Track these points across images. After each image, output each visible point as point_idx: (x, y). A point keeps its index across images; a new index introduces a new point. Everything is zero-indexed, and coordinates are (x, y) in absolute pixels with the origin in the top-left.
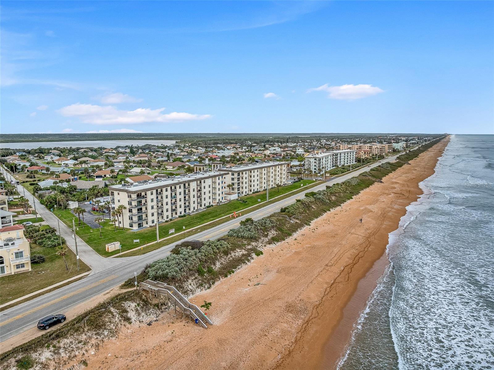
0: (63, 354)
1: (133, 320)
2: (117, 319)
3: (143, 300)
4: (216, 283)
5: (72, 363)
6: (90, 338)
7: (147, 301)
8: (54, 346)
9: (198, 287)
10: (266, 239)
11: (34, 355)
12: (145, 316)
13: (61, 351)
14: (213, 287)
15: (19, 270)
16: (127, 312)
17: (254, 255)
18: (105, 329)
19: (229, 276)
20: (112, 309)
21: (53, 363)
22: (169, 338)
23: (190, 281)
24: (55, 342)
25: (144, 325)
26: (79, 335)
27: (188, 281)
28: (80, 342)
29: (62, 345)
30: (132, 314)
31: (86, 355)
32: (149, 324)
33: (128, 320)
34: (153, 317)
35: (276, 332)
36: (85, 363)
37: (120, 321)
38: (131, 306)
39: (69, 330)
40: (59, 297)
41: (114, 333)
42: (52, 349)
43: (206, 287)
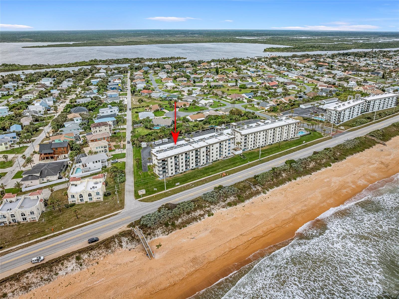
0: (91, 258)
1: (123, 247)
2: (116, 245)
3: (132, 237)
4: (173, 232)
5: (93, 262)
6: (103, 252)
7: (134, 237)
8: (89, 253)
9: (162, 233)
10: (223, 204)
11: (82, 256)
12: (130, 245)
13: (91, 256)
14: (170, 234)
15: (98, 199)
16: (122, 242)
17: (206, 216)
18: (110, 249)
19: (182, 229)
20: (116, 240)
21: (87, 260)
22: (133, 260)
23: (159, 229)
24: (90, 252)
25: (127, 250)
26: (99, 250)
27: (158, 229)
28: (98, 253)
29: (92, 253)
30: (124, 244)
31: (99, 260)
32: (130, 250)
33: (121, 246)
34: (133, 246)
35: (176, 272)
36: (98, 263)
37: (118, 246)
38: (124, 239)
39: (96, 247)
40: (102, 225)
41: (113, 252)
42: (88, 254)
43: (166, 234)
